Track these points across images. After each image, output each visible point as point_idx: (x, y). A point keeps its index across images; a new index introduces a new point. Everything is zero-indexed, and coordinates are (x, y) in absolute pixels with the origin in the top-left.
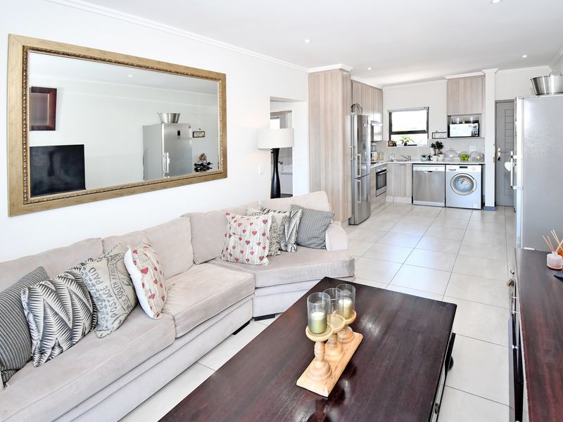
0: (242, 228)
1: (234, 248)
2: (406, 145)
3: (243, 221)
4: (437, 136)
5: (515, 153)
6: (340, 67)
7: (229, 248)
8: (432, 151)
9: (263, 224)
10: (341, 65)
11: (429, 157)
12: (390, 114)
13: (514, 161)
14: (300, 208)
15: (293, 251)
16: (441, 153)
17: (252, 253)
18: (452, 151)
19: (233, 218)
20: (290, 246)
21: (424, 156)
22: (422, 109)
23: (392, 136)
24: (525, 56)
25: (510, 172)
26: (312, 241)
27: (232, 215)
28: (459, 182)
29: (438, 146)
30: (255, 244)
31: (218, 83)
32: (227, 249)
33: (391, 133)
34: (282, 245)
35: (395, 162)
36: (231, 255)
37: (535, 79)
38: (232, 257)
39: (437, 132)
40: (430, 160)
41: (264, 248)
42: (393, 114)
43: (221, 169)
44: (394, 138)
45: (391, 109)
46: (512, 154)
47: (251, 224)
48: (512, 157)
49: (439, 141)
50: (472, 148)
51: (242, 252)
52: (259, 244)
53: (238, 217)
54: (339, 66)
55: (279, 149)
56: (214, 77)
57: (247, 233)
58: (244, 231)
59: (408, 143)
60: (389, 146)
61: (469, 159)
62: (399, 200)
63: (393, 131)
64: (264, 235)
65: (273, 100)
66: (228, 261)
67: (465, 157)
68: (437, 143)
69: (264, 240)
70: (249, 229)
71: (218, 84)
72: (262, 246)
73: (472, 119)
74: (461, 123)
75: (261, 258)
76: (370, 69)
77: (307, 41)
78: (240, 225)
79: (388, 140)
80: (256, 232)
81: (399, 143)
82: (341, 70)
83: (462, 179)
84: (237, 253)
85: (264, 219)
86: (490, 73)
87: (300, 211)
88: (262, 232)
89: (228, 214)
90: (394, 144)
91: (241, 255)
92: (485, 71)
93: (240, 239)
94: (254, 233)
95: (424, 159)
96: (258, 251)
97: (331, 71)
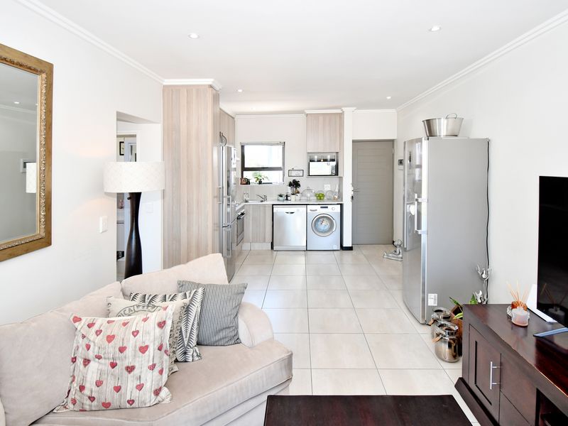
0: (117, 343)
1: (99, 384)
2: (260, 183)
3: (116, 329)
4: (294, 173)
5: (419, 196)
6: (210, 83)
7: (88, 386)
8: (289, 190)
9: (158, 329)
10: (212, 80)
11: (287, 196)
12: (243, 147)
13: (418, 205)
14: (198, 285)
15: (196, 358)
16: (298, 193)
17: (140, 387)
18: (309, 190)
19: (90, 326)
20: (190, 352)
21: (281, 196)
22: (278, 144)
23: (244, 172)
24: (389, 98)
25: (414, 216)
26: (221, 335)
27: (86, 320)
28: (319, 223)
29: (295, 184)
30: (145, 368)
31: (39, 77)
32: (82, 388)
33: (244, 169)
34: (179, 353)
35: (250, 202)
36: (92, 399)
37: (428, 121)
38: (95, 403)
39: (293, 170)
40: (287, 199)
41: (161, 372)
42: (246, 148)
43: (40, 232)
44: (247, 175)
45: (244, 141)
46: (416, 197)
47: (135, 333)
48: (417, 200)
49: (297, 179)
50: (328, 187)
51: (118, 389)
52: (152, 367)
53: (100, 322)
54: (209, 81)
55: (140, 193)
56: (34, 66)
57: (129, 352)
58: (122, 350)
59: (263, 181)
60: (241, 184)
61: (325, 198)
62: (256, 247)
63: (246, 166)
64: (160, 348)
65: (121, 117)
66: (83, 410)
67: (320, 197)
68: (294, 181)
69: (161, 358)
70: (132, 343)
71: (39, 80)
72: (157, 369)
73: (329, 157)
74: (319, 161)
75: (157, 392)
76: (240, 91)
77: (194, 36)
78: (110, 338)
79: (240, 177)
80: (147, 347)
81: (253, 180)
82: (211, 86)
83: (321, 219)
84: (107, 393)
85: (159, 320)
86: (348, 112)
87: (200, 290)
88: (157, 344)
89: (77, 319)
90: (248, 183)
91: (116, 395)
92: (344, 109)
93: (113, 365)
94: (143, 349)
95: (281, 198)
96: (151, 380)
97: (198, 87)
